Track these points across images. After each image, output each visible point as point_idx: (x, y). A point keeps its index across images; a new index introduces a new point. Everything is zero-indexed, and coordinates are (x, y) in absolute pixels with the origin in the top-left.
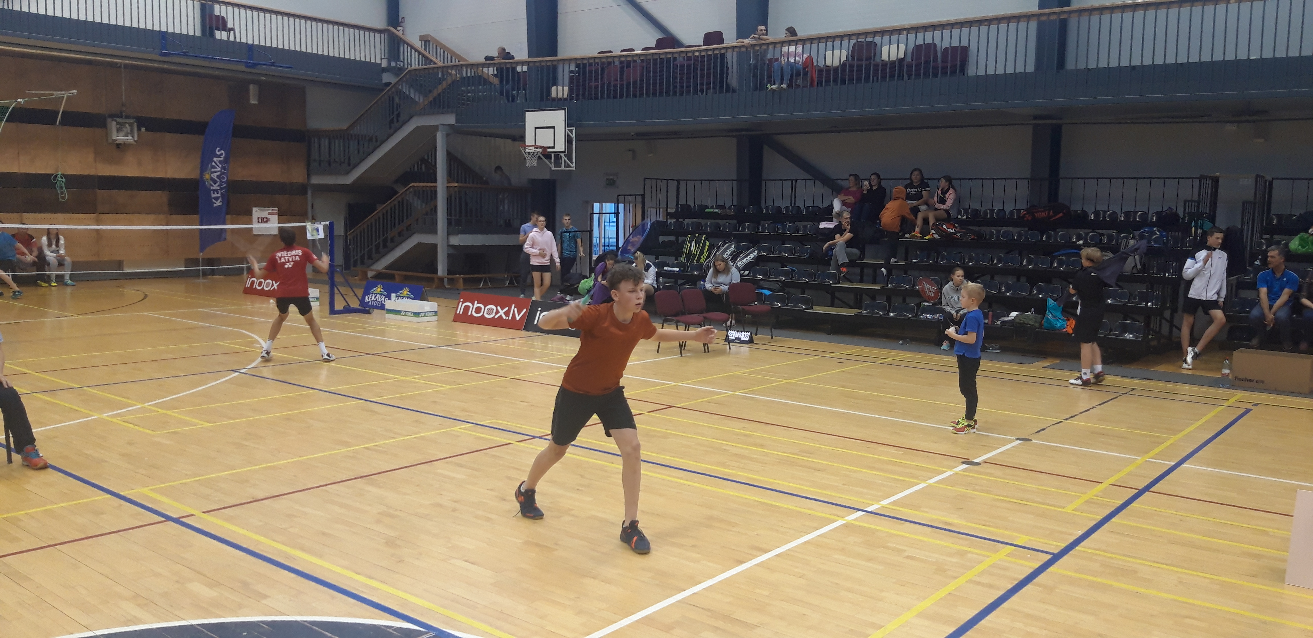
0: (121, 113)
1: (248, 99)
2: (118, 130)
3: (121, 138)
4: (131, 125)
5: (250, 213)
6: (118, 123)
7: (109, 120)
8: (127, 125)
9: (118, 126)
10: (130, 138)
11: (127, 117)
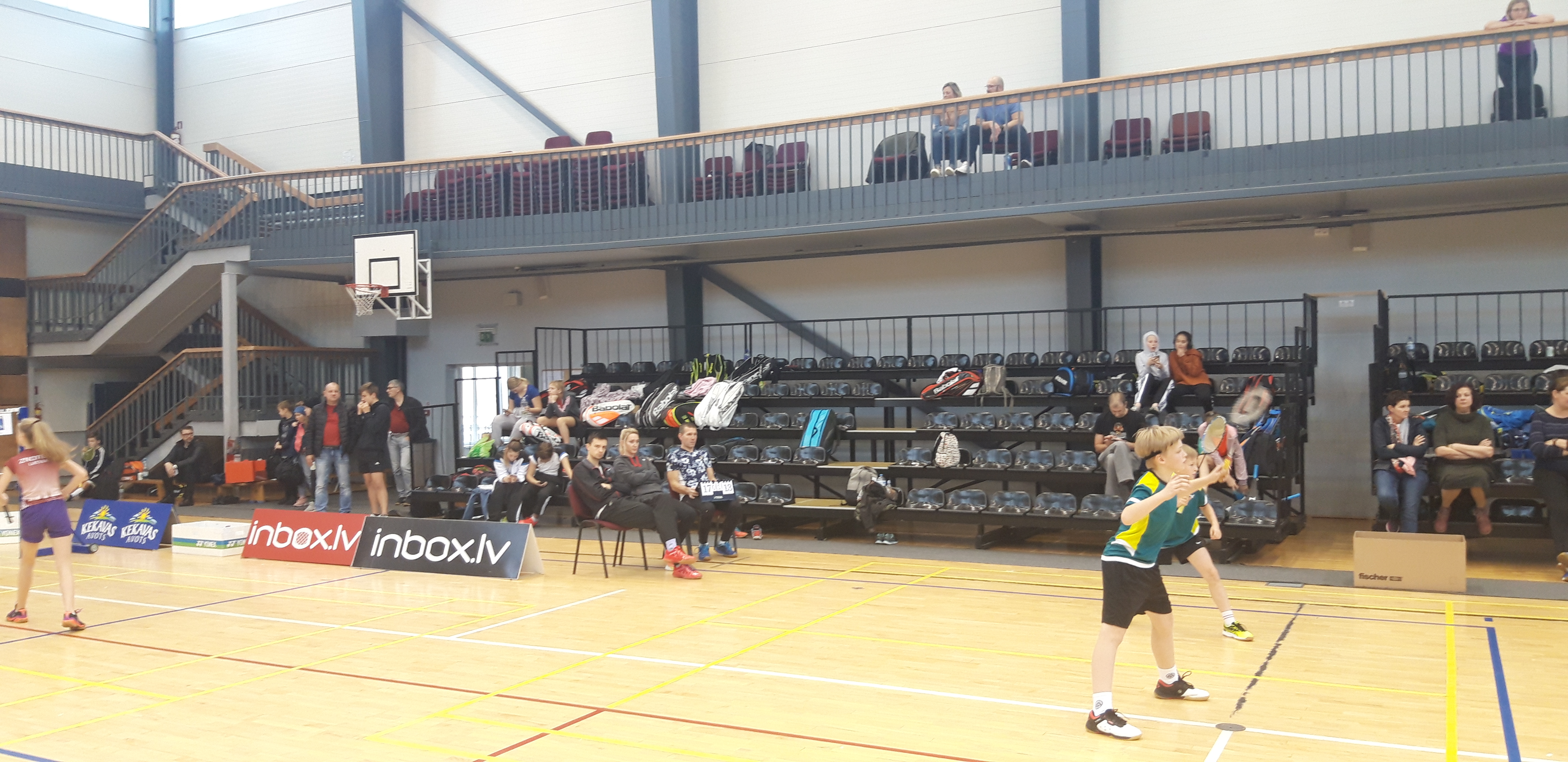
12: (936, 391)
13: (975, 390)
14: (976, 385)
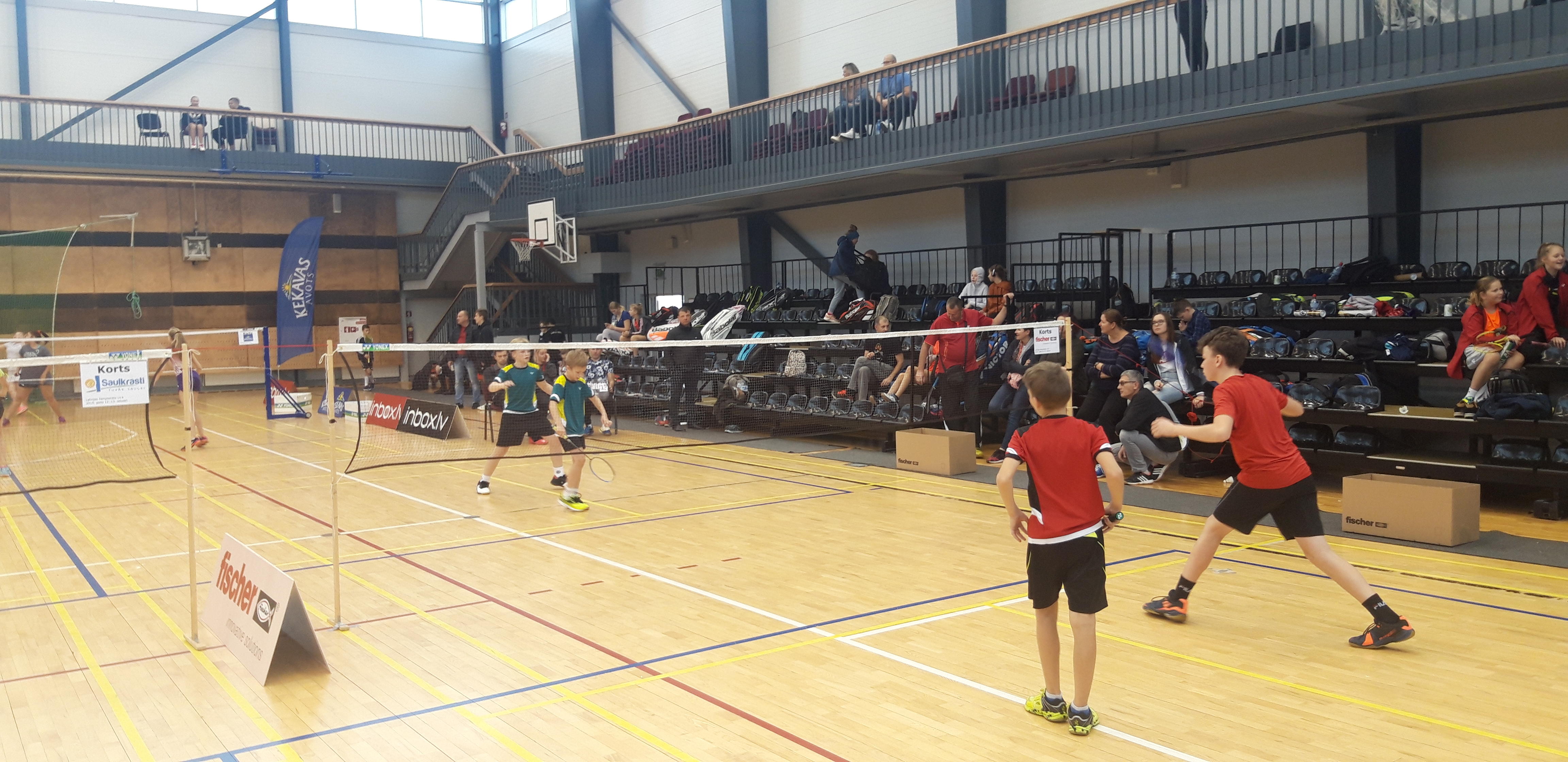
0: (195, 230)
1: (332, 209)
2: (191, 248)
3: (193, 255)
4: (204, 242)
5: (335, 323)
6: (190, 241)
7: (183, 238)
8: (200, 243)
9: (190, 244)
10: (203, 254)
11: (200, 234)
12: (847, 316)
13: (870, 316)
14: (871, 312)
